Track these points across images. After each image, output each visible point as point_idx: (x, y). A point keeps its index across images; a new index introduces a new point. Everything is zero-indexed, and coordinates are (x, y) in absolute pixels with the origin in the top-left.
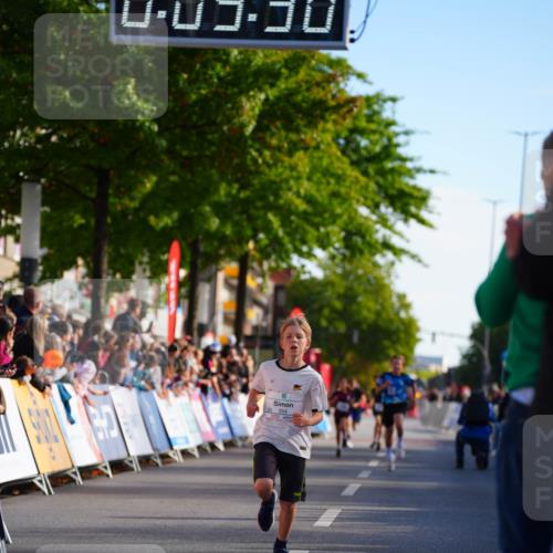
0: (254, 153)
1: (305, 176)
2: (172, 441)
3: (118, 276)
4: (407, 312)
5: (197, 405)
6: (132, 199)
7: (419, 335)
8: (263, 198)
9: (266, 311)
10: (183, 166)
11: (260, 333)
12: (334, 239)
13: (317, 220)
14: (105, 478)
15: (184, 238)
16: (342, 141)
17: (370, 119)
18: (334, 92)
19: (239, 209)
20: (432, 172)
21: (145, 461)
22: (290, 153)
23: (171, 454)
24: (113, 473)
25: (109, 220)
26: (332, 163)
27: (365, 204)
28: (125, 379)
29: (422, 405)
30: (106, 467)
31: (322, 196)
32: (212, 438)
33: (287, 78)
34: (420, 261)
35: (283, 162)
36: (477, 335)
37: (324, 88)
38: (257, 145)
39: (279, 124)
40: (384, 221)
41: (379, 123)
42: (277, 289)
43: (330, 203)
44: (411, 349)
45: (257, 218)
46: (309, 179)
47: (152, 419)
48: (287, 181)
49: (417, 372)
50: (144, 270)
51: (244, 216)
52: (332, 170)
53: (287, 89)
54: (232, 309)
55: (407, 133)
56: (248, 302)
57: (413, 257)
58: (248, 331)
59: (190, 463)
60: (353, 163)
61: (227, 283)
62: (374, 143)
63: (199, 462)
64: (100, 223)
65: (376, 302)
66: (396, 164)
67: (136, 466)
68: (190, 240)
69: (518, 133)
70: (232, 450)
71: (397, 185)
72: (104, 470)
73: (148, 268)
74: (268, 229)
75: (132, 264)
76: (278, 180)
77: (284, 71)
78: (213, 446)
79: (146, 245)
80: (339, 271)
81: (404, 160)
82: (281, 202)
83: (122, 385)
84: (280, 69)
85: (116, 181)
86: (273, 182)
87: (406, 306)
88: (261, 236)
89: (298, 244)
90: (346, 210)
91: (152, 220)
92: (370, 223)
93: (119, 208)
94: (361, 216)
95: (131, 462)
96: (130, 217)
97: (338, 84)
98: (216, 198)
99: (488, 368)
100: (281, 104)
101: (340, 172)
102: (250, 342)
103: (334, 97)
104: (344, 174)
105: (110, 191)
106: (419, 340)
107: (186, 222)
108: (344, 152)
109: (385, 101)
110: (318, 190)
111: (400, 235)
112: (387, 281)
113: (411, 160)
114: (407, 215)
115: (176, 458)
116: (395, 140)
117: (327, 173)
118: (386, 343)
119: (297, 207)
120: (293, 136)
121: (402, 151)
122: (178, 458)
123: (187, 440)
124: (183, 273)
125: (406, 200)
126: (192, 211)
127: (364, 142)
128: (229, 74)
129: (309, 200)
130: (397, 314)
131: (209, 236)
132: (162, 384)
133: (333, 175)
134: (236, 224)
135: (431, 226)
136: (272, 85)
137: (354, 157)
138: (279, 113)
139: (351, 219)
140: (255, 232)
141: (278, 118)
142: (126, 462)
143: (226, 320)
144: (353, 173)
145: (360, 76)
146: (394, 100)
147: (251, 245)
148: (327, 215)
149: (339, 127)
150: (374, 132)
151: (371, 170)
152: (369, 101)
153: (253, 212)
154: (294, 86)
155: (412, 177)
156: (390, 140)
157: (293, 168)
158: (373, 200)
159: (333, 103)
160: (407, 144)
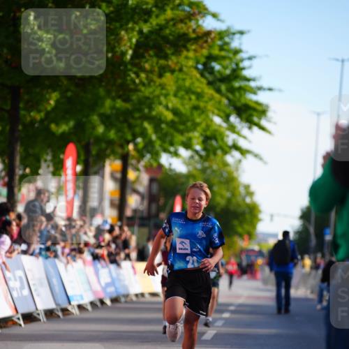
0: (133, 76)
1: (172, 93)
2: (71, 299)
3: (28, 170)
4: (252, 198)
5: (90, 270)
6: (39, 111)
7: (261, 216)
8: (140, 110)
9: (142, 197)
10: (77, 85)
11: (138, 215)
12: (194, 141)
13: (181, 127)
14: (18, 327)
15: (79, 141)
16: (200, 67)
17: (221, 48)
18: (194, 27)
19: (121, 119)
20: (270, 89)
21: (50, 314)
22: (161, 76)
23: (69, 308)
24: (24, 323)
25: (20, 127)
26: (193, 83)
27: (218, 115)
28: (34, 251)
29: (263, 270)
30: (19, 319)
31: (185, 109)
32: (102, 296)
33: (157, 16)
34: (261, 159)
35: (155, 82)
36: (305, 216)
37: (186, 23)
38: (135, 69)
39: (151, 53)
40: (232, 128)
41: (228, 51)
42: (152, 180)
43: (192, 114)
44: (254, 227)
45: (135, 126)
46: (175, 95)
47: (55, 281)
48: (158, 97)
49: (259, 244)
50: (48, 166)
51: (125, 125)
52: (193, 89)
53: (157, 25)
54: (117, 196)
55: (250, 58)
56: (128, 191)
57: (256, 156)
58: (128, 213)
59: (85, 315)
60: (210, 83)
61: (113, 177)
62: (225, 68)
63: (92, 314)
64: (13, 130)
65: (228, 190)
66: (243, 84)
67: (42, 317)
68: (83, 143)
69: (337, 60)
70: (118, 305)
71: (243, 101)
72: (17, 321)
73: (51, 164)
74: (143, 134)
75: (39, 161)
76: (151, 96)
77: (154, 9)
78: (102, 302)
79: (50, 146)
80: (199, 166)
81: (248, 80)
82: (154, 113)
83: (32, 255)
84: (151, 9)
85: (26, 97)
86: (148, 98)
87: (251, 194)
88: (139, 140)
89: (166, 145)
90: (204, 120)
91: (53, 126)
92: (222, 130)
93: (28, 119)
94: (215, 124)
95: (39, 314)
96: (36, 125)
97: (197, 20)
98: (102, 111)
99: (313, 241)
100: (153, 37)
101: (199, 90)
102: (130, 222)
103: (194, 31)
104: (203, 92)
105: (21, 105)
106: (260, 220)
107: (80, 128)
108: (202, 75)
109: (234, 34)
110: (183, 105)
111: (245, 137)
112: (235, 174)
113: (254, 80)
114: (251, 123)
115: (73, 311)
116: (241, 65)
117: (189, 91)
118: (236, 222)
119: (166, 117)
120: (162, 62)
121: (246, 73)
122: (76, 311)
123: (82, 297)
124: (79, 168)
125: (251, 112)
126: (84, 120)
127: (217, 67)
128: (112, 12)
129: (175, 112)
130: (244, 200)
131: (98, 140)
132: (63, 253)
133: (194, 93)
134: (119, 130)
135: (269, 132)
136: (146, 21)
137: (211, 78)
138: (151, 43)
139: (208, 127)
140: (135, 137)
141: (151, 48)
142: (35, 315)
143: (112, 204)
144: (209, 91)
145: (214, 16)
146: (242, 33)
147: (131, 147)
148: (189, 124)
149: (198, 54)
150: (224, 58)
151: (223, 88)
152: (221, 35)
153: (131, 121)
154: (163, 22)
155: (255, 93)
156: (237, 65)
157: (163, 87)
158: (224, 112)
159: (193, 36)
160: (250, 67)
